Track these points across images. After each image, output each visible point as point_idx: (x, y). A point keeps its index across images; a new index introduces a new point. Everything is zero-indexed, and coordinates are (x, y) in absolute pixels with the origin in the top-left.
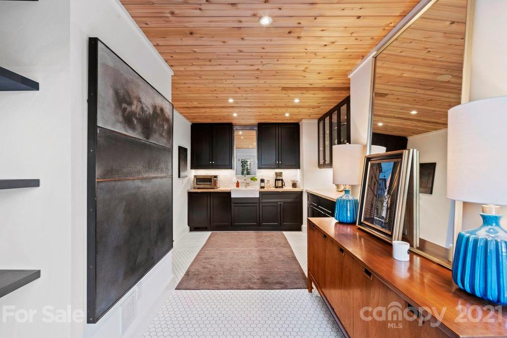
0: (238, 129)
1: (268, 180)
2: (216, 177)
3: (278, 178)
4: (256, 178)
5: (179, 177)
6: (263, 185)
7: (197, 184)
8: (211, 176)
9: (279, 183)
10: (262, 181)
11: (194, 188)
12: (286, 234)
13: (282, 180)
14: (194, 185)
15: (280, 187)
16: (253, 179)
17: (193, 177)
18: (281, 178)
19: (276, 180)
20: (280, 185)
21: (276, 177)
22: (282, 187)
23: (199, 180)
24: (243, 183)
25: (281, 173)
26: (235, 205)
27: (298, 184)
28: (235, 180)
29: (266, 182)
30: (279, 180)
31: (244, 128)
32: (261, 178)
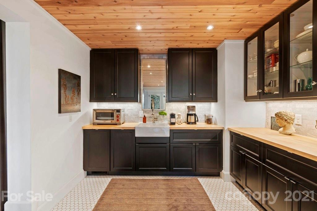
0: (146, 58)
1: (179, 115)
2: (118, 111)
3: (191, 113)
4: (165, 112)
5: (60, 112)
6: (173, 120)
7: (96, 119)
8: (113, 110)
9: (192, 119)
10: (173, 116)
11: (94, 124)
12: (202, 180)
13: (195, 115)
14: (93, 121)
15: (192, 123)
16: (162, 113)
17: (92, 111)
18: (194, 113)
19: (188, 115)
20: (193, 121)
21: (188, 112)
22: (195, 123)
23: (99, 114)
24: (150, 117)
25: (194, 107)
26: (141, 145)
27: (213, 120)
28: (141, 114)
29: (176, 116)
30: (191, 115)
31: (153, 57)
32: (171, 112)
